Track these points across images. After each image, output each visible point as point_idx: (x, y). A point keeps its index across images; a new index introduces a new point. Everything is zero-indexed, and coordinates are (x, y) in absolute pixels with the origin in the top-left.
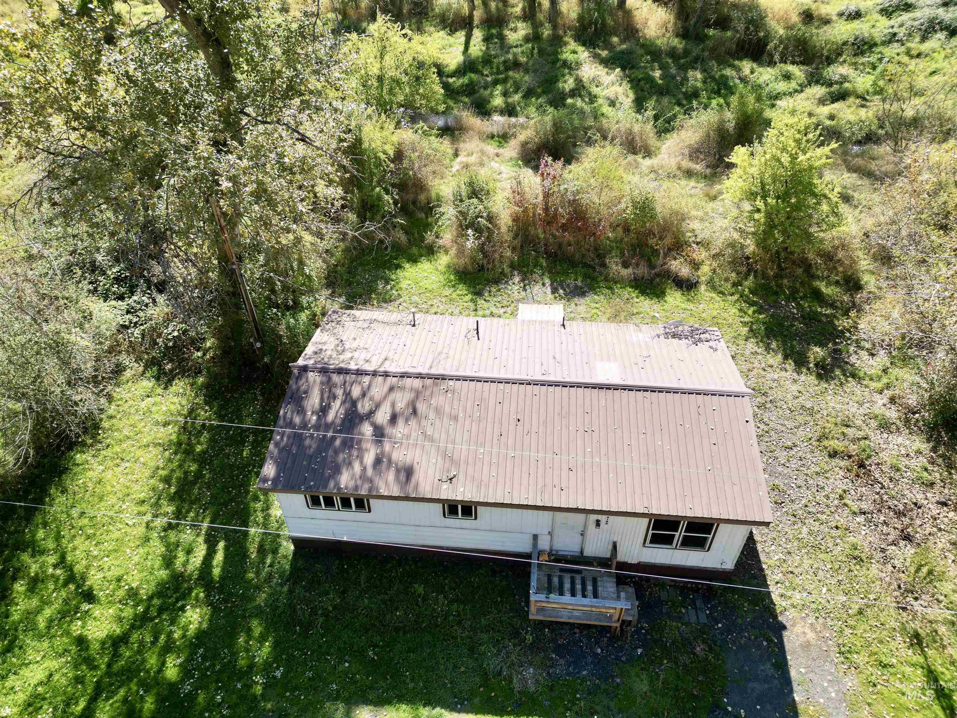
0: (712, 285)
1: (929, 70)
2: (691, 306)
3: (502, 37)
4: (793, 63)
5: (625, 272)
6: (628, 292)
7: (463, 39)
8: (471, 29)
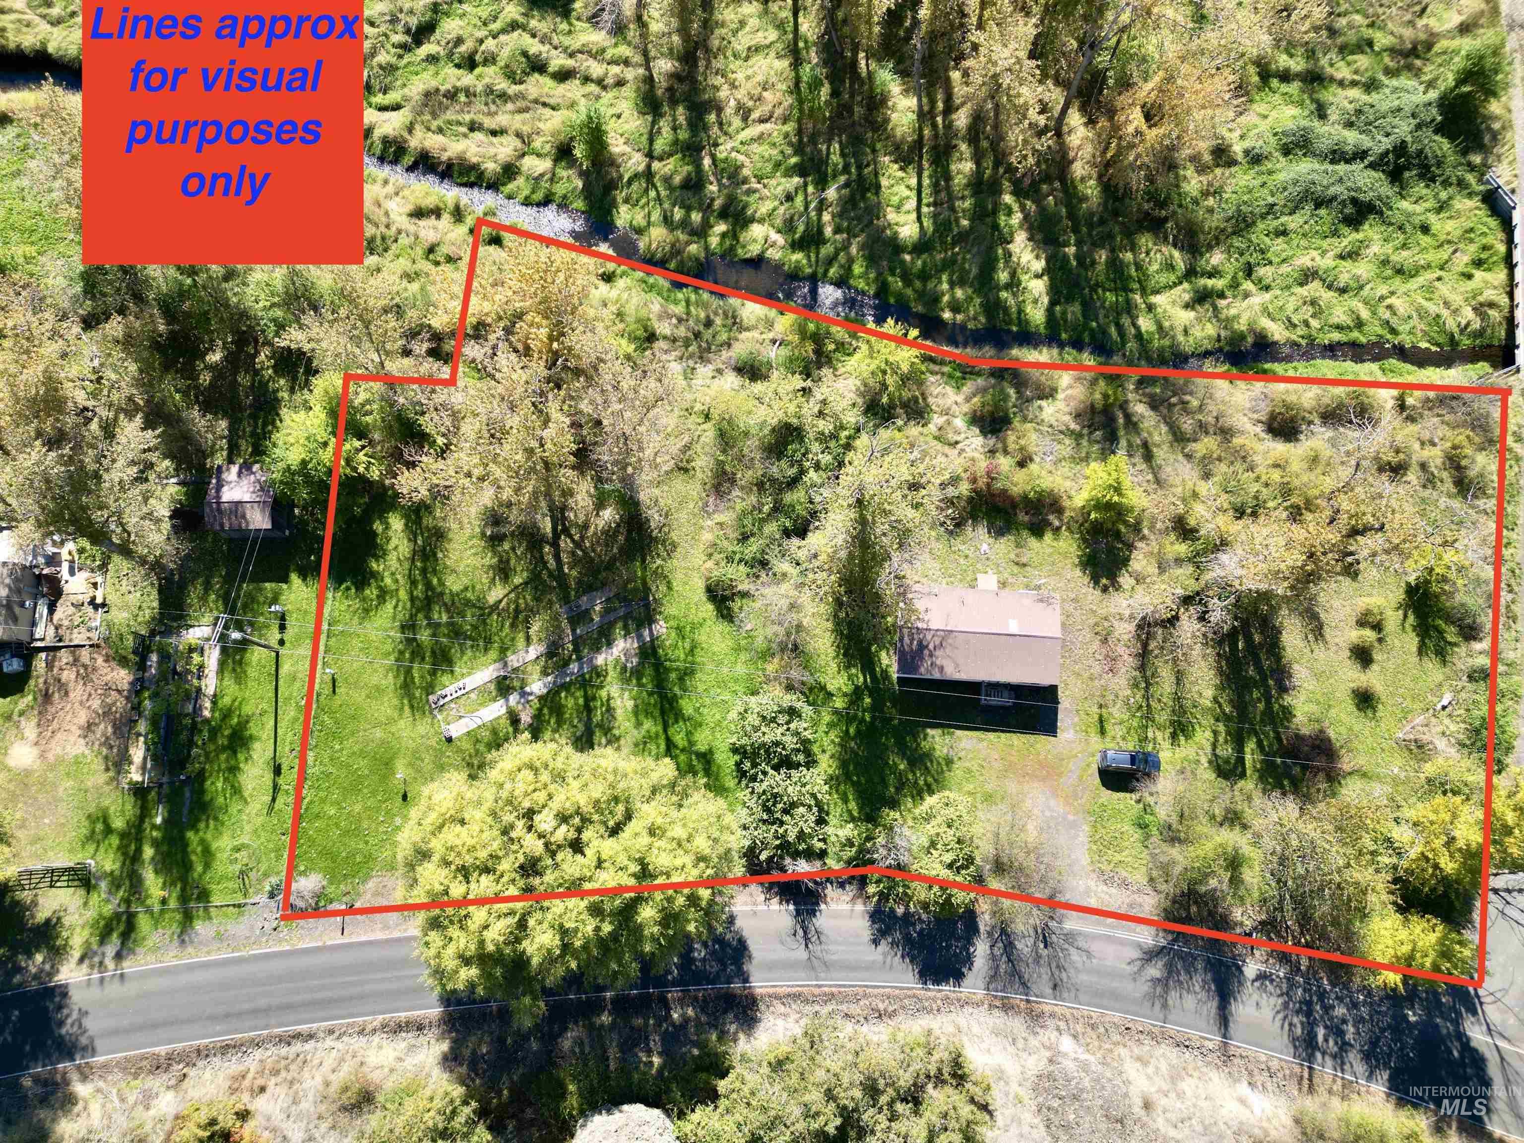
0: (1069, 529)
1: (1284, 255)
2: (1055, 544)
3: (948, 178)
4: (1182, 249)
5: (1027, 518)
6: (1025, 533)
7: (914, 182)
8: (921, 157)
